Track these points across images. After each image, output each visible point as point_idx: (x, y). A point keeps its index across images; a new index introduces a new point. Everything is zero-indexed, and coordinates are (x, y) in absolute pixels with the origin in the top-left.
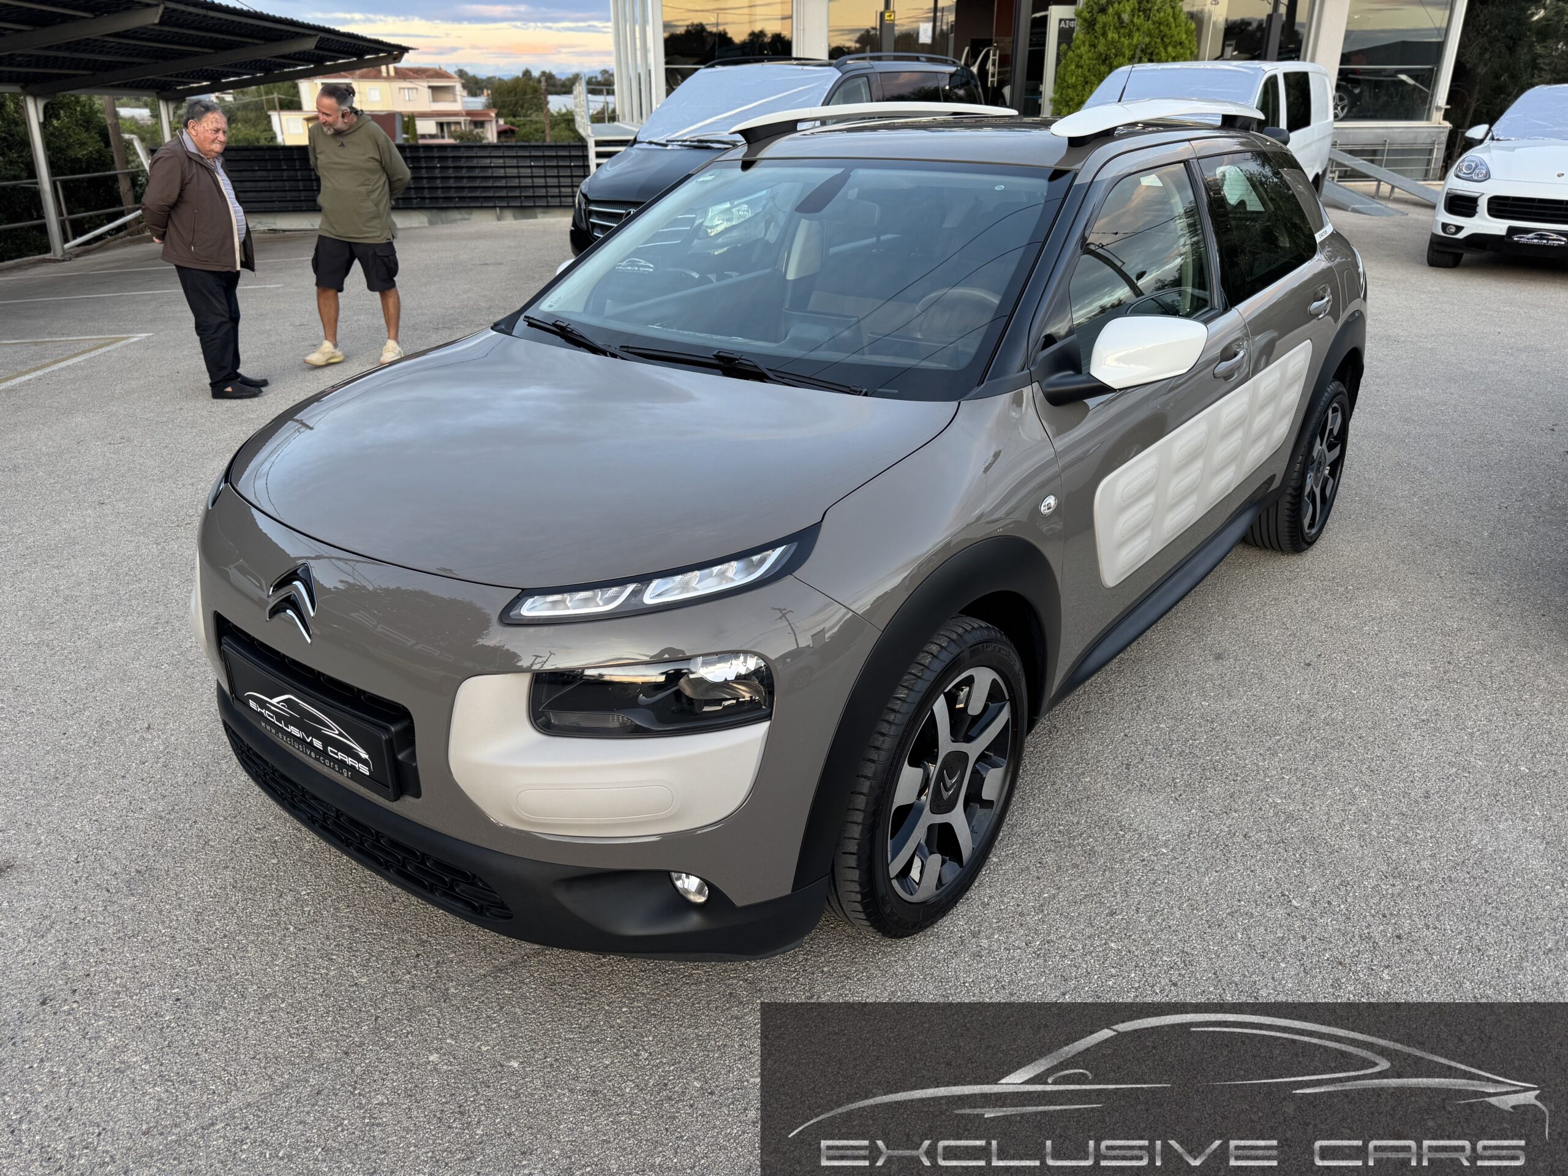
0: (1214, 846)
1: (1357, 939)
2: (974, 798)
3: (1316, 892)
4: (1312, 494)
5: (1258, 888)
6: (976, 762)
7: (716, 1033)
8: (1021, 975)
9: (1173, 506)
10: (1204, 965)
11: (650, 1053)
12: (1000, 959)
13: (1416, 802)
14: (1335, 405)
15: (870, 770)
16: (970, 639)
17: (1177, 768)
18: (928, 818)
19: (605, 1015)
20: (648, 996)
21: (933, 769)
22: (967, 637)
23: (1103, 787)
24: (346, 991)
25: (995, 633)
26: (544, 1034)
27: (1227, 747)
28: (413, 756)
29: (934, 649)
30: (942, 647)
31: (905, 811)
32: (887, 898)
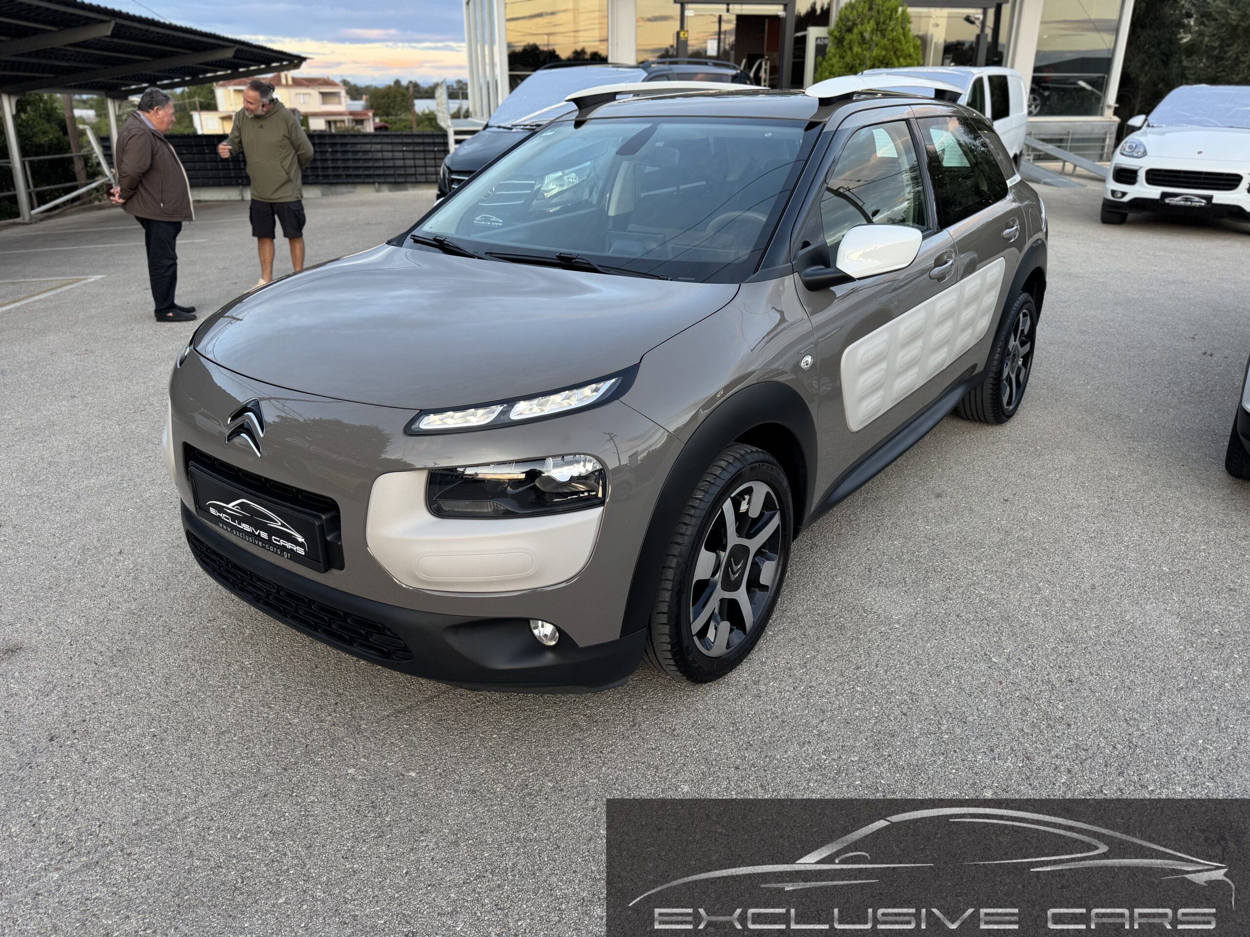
0: (934, 622)
1: (1040, 683)
2: (754, 584)
3: (1010, 652)
4: (1009, 379)
5: (967, 650)
6: (755, 556)
7: (564, 750)
8: (790, 709)
9: (900, 373)
10: (927, 701)
11: (515, 765)
12: (775, 698)
13: (1085, 592)
14: (1025, 311)
15: (676, 550)
16: (750, 458)
17: (907, 570)
18: (719, 594)
19: (480, 740)
20: (512, 727)
21: (724, 556)
22: (748, 457)
23: (851, 584)
24: (283, 728)
25: (768, 457)
26: (434, 754)
28: (339, 537)
29: (723, 464)
30: (729, 462)
31: (704, 586)
32: (690, 649)
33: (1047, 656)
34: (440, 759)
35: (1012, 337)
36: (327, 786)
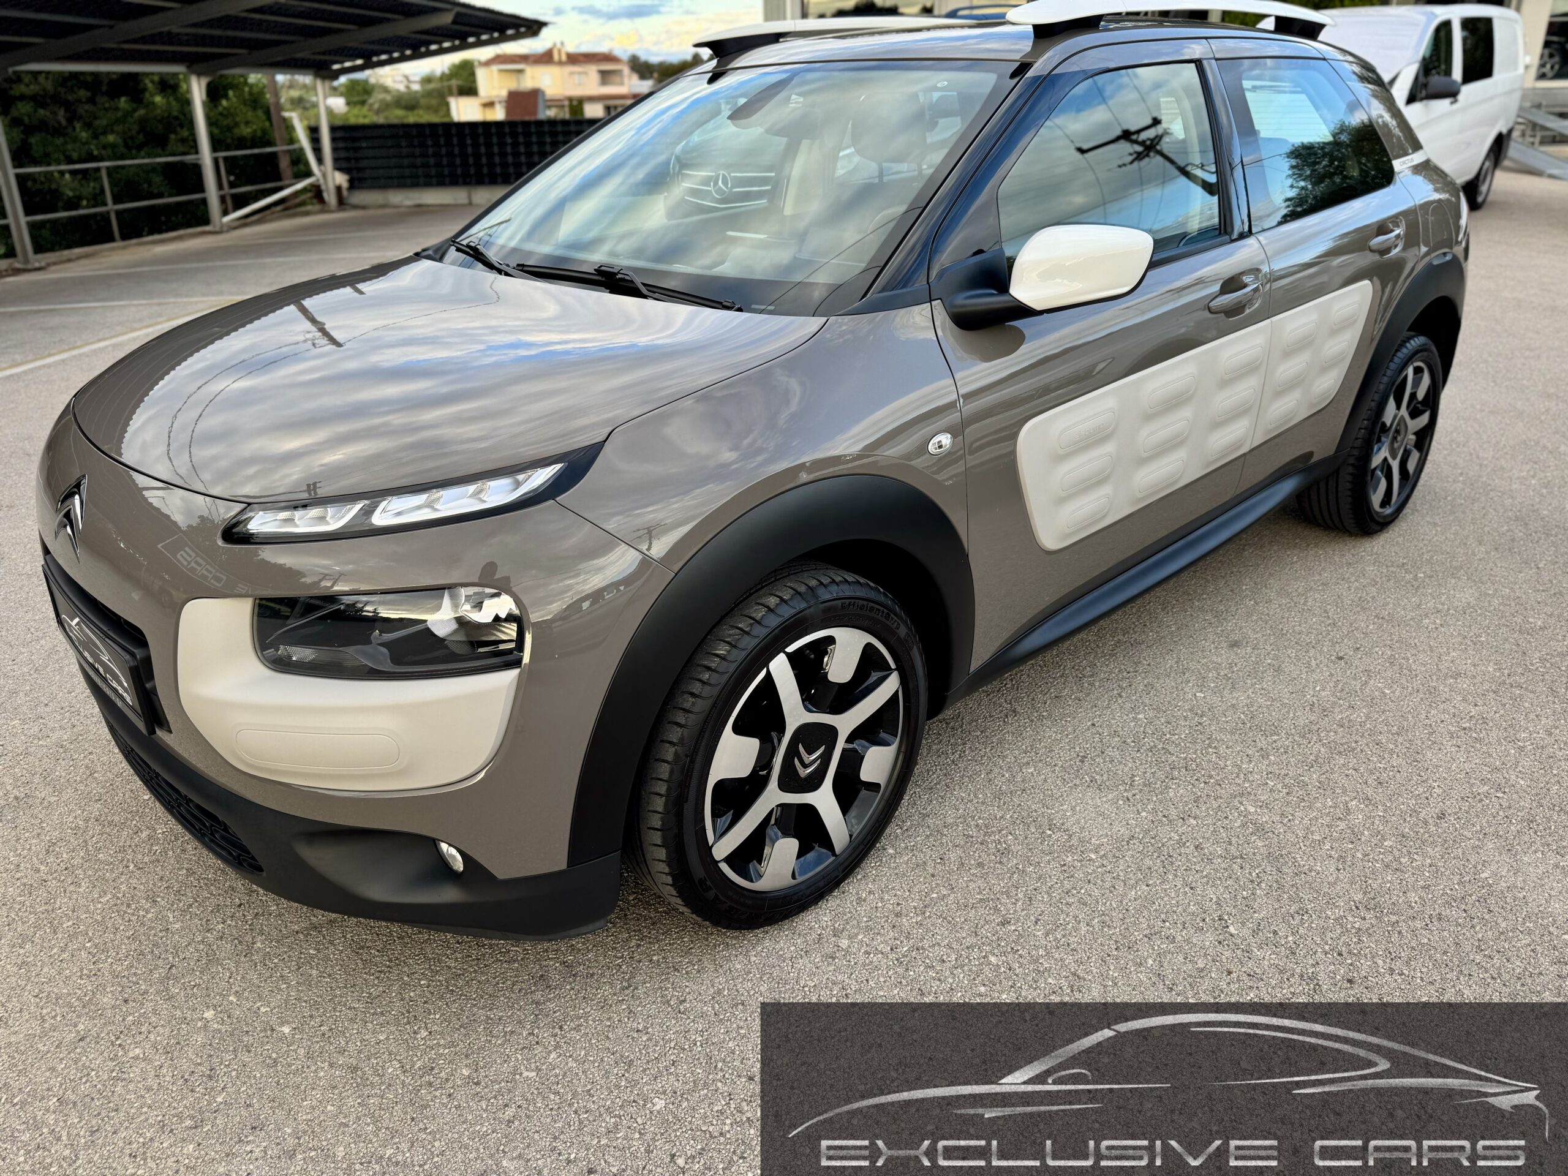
0: (1156, 854)
4: (1386, 468)
6: (850, 739)
9: (1143, 461)
12: (855, 963)
14: (1419, 364)
15: (674, 734)
16: (829, 592)
17: (1141, 764)
18: (774, 797)
19: (400, 986)
20: (454, 970)
21: (779, 741)
22: (825, 590)
25: (867, 589)
26: (330, 1001)
27: (1209, 746)
28: (155, 687)
30: (783, 600)
32: (708, 883)
34: (335, 1009)
35: (1391, 403)
36: (167, 1034)
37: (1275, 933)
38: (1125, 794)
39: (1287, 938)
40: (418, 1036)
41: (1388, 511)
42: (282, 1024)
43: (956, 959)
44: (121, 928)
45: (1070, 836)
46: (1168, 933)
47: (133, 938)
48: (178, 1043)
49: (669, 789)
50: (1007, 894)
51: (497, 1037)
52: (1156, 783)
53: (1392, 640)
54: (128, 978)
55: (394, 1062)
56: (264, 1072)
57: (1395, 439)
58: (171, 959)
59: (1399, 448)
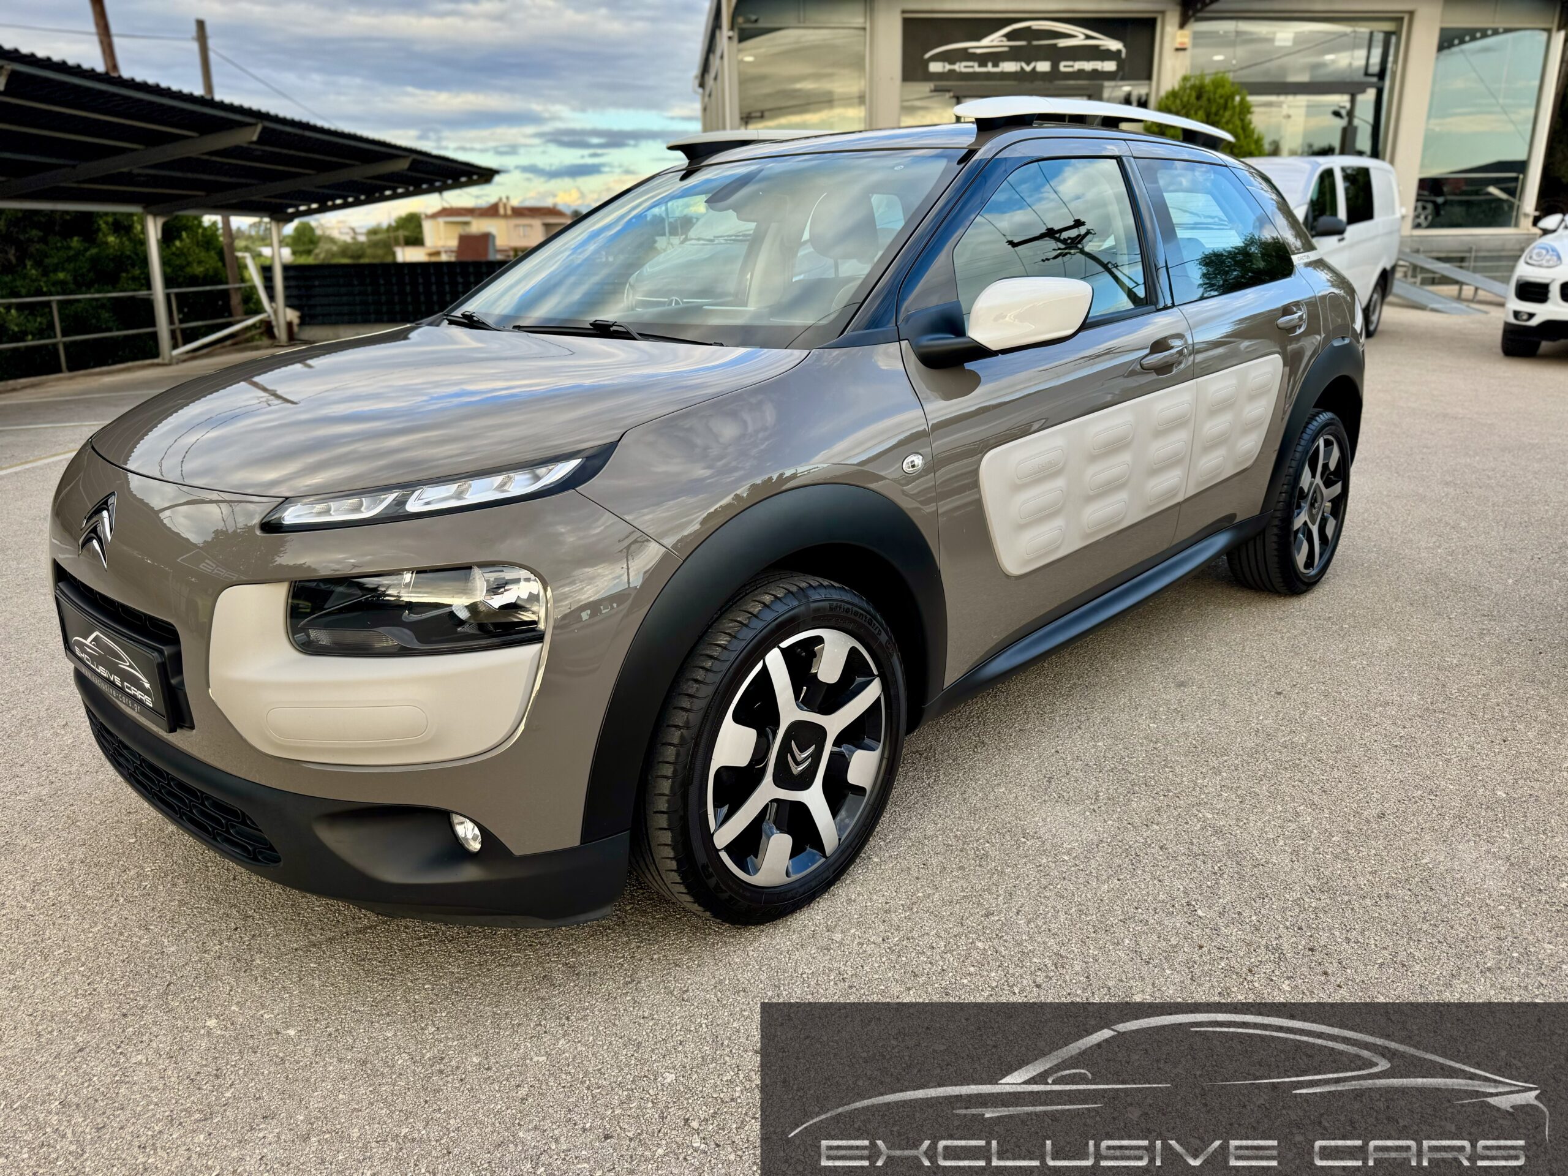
1: (1262, 950)
3: (1227, 903)
4: (1307, 531)
5: (1162, 897)
6: (837, 742)
9: (1090, 499)
10: (1078, 968)
12: (850, 953)
13: (1368, 822)
14: (1329, 437)
15: (680, 719)
16: (817, 595)
17: (1104, 782)
18: (769, 791)
19: (404, 990)
20: (457, 975)
21: (775, 735)
22: (814, 593)
24: (150, 958)
25: (850, 595)
26: (334, 1005)
28: (182, 683)
32: (711, 870)
33: (1283, 911)
34: (340, 1013)
35: (1307, 472)
36: (169, 1041)
37: (1240, 914)
38: (1092, 807)
39: (1251, 917)
40: (426, 1032)
41: (1312, 572)
42: (288, 1028)
43: (945, 946)
44: (115, 953)
45: (1043, 842)
46: (1141, 917)
47: (128, 961)
48: (182, 1049)
49: (675, 771)
50: (989, 890)
51: (506, 1029)
52: (1119, 797)
53: (1324, 678)
54: (125, 996)
55: (404, 1055)
56: (272, 1069)
57: (1312, 505)
58: (168, 977)
59: (1318, 513)
